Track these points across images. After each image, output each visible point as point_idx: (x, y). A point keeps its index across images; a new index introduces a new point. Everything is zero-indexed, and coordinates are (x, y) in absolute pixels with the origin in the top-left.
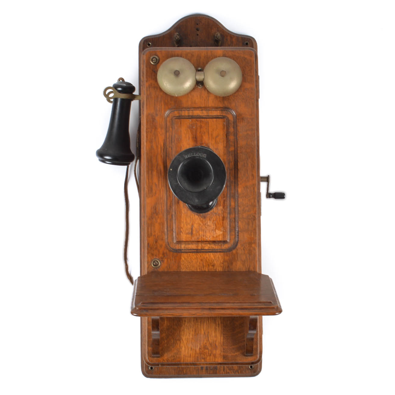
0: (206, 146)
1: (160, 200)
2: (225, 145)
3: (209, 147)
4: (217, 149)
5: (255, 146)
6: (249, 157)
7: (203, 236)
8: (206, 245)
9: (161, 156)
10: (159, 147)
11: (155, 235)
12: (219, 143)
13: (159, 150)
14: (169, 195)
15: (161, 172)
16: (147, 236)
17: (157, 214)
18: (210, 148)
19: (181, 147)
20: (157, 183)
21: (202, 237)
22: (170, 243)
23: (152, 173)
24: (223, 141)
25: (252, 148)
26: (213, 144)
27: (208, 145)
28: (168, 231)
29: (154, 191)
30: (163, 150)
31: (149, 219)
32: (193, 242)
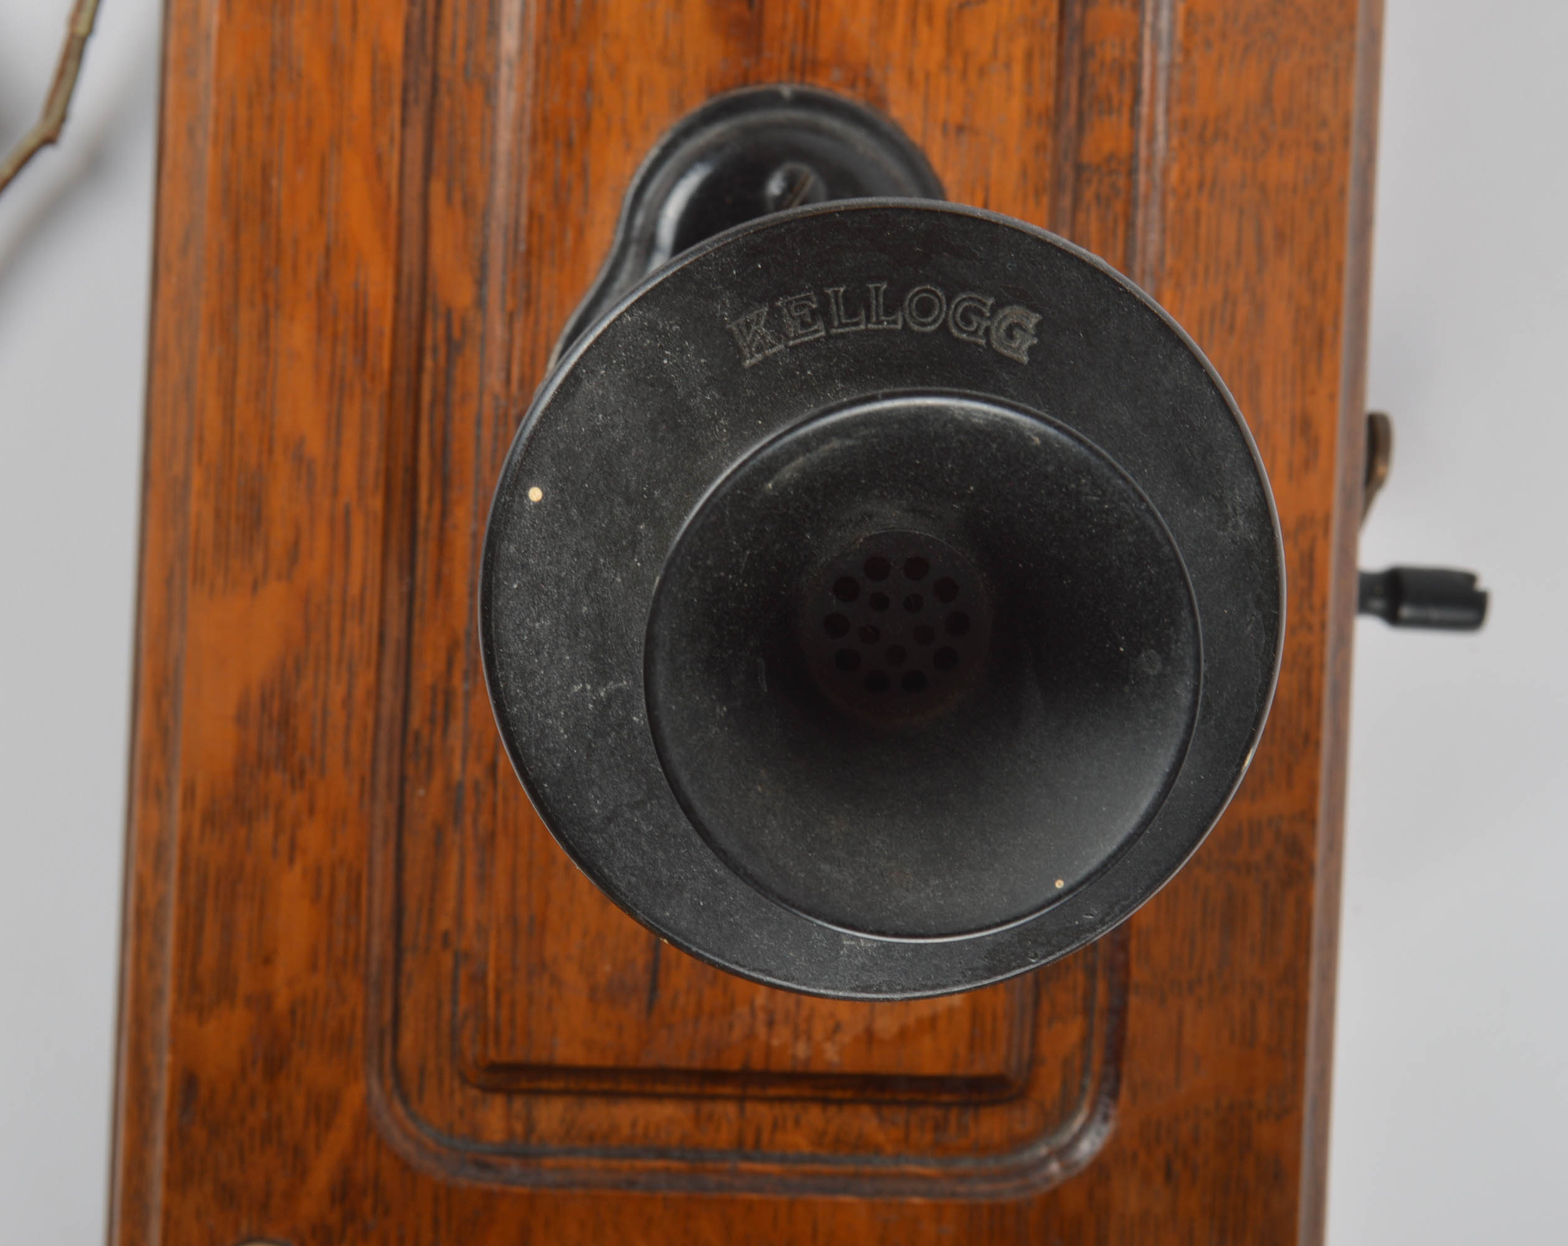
0: (845, 95)
1: (343, 631)
2: (1045, 97)
3: (880, 101)
4: (960, 129)
5: (1346, 124)
6: (1280, 236)
7: (770, 1024)
8: (789, 1111)
9: (379, 162)
10: (362, 63)
11: (263, 1002)
12: (982, 72)
13: (360, 92)
14: (439, 578)
15: (361, 332)
16: (179, 990)
17: (298, 779)
18: (896, 112)
19: (589, 83)
20: (315, 446)
21: (751, 1036)
22: (422, 1072)
23: (264, 332)
24: (1029, 55)
25: (1317, 147)
26: (920, 76)
27: (868, 82)
28: (399, 949)
29: (279, 535)
30: (397, 93)
31: (210, 819)
32: (662, 1074)
